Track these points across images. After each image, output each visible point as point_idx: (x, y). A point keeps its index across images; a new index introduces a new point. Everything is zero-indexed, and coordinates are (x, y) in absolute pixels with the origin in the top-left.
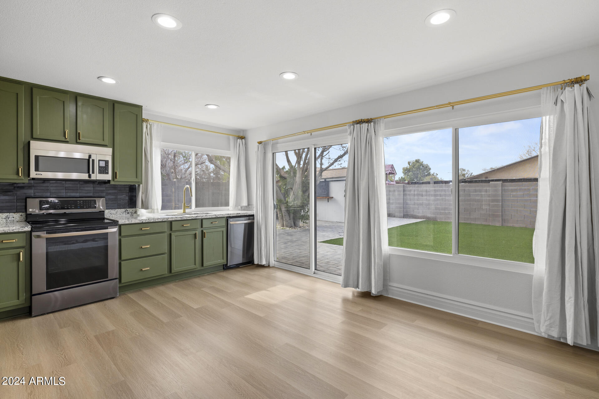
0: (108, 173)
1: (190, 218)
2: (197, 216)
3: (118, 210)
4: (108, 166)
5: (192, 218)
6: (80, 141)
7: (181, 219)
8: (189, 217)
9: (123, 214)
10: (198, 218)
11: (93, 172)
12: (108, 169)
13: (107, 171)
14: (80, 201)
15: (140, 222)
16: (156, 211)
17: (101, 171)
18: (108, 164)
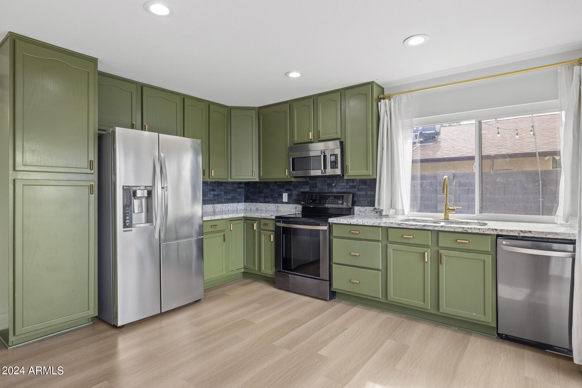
0: (337, 168)
1: (414, 227)
2: (424, 226)
3: (366, 207)
4: (337, 160)
5: (417, 227)
6: (321, 139)
7: (398, 226)
8: (412, 225)
9: (371, 212)
10: (427, 228)
11: (325, 168)
12: (337, 163)
13: (336, 166)
14: (332, 197)
15: (348, 223)
16: (400, 212)
17: (332, 166)
18: (337, 158)
